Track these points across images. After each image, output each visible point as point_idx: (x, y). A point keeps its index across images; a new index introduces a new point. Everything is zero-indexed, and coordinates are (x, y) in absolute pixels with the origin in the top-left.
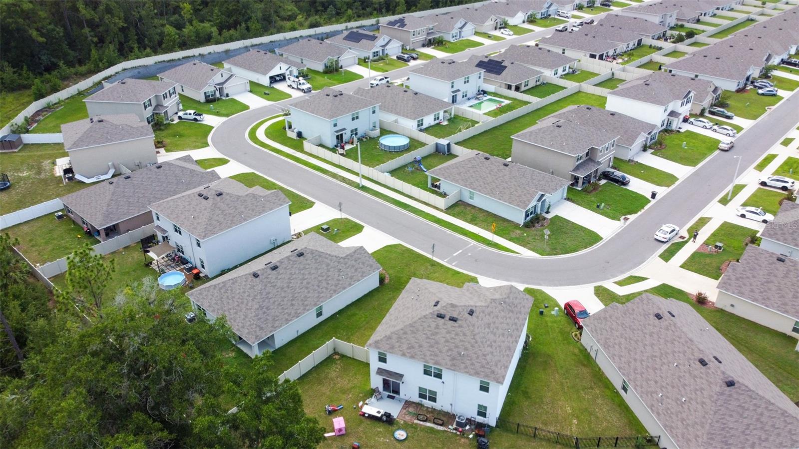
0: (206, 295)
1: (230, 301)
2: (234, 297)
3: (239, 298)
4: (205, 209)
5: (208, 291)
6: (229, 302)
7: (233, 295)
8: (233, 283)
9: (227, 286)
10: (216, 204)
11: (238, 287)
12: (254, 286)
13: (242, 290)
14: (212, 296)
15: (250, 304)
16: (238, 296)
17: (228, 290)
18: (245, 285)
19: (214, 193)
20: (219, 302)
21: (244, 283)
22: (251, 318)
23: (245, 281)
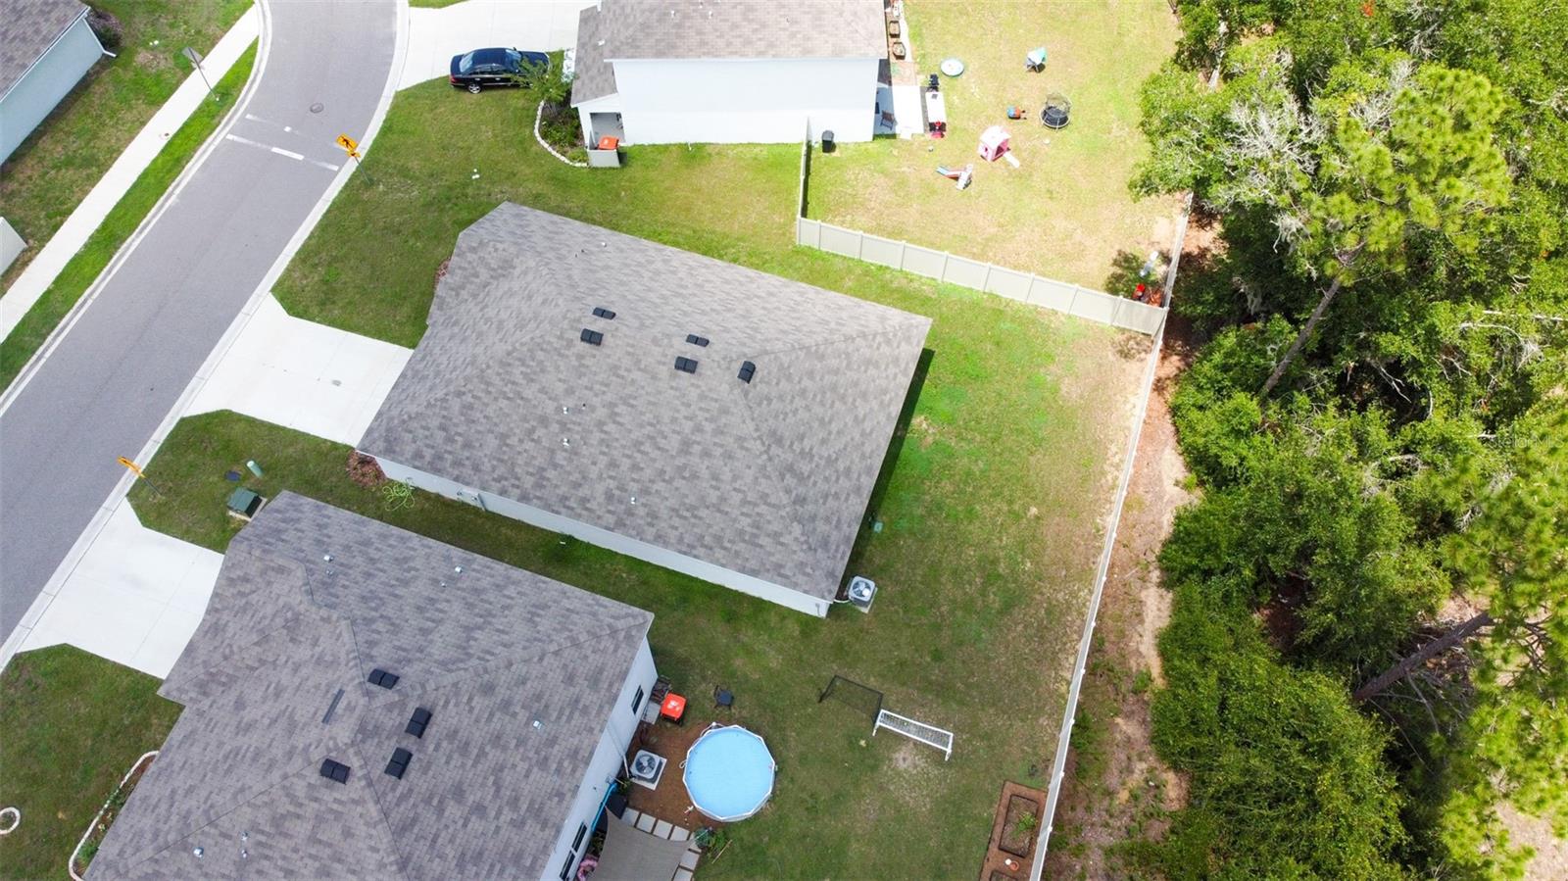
0: (827, 520)
1: (834, 427)
2: (822, 421)
3: (822, 403)
4: (488, 689)
5: (813, 518)
6: (838, 433)
7: (816, 425)
8: (779, 441)
9: (790, 457)
10: (443, 664)
11: (791, 419)
12: (781, 368)
13: (798, 402)
14: (826, 497)
15: (834, 363)
16: (818, 410)
17: (802, 452)
18: (781, 398)
19: (384, 696)
20: (841, 465)
21: (776, 405)
22: (871, 347)
23: (770, 401)
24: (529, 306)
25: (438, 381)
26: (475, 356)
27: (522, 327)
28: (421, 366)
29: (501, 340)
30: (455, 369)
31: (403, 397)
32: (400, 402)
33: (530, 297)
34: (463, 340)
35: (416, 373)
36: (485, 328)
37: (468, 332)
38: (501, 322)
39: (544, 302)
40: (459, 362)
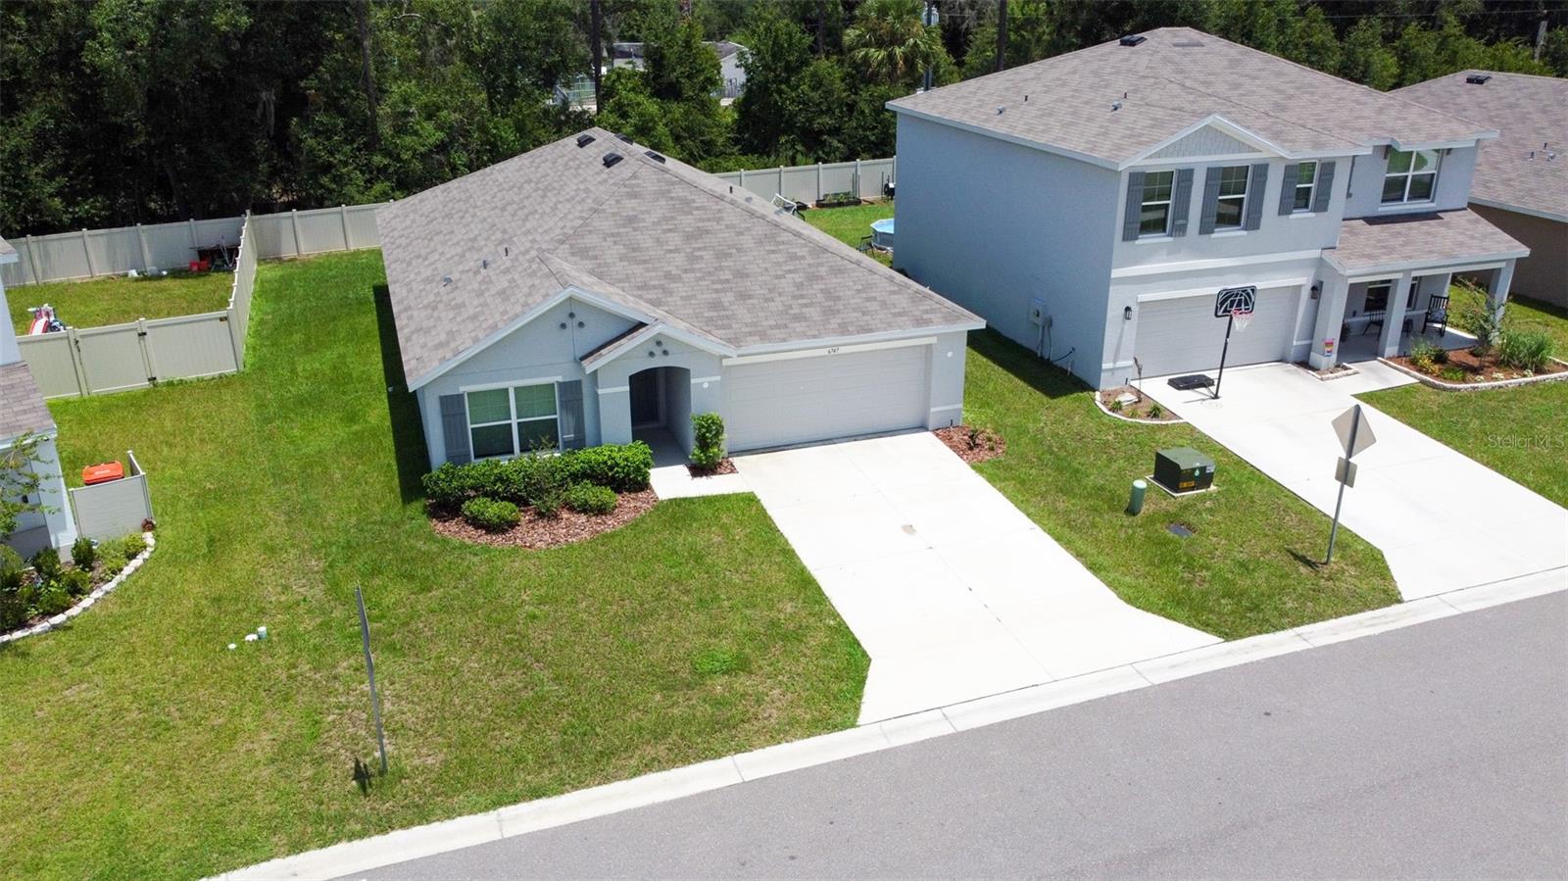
24: (647, 212)
25: (823, 270)
26: (760, 242)
27: (686, 202)
28: (813, 312)
29: (719, 220)
30: (793, 257)
31: (874, 306)
32: (884, 304)
33: (631, 220)
34: (741, 274)
35: (828, 312)
36: (707, 255)
37: (727, 275)
38: (689, 237)
39: (633, 195)
40: (780, 258)
